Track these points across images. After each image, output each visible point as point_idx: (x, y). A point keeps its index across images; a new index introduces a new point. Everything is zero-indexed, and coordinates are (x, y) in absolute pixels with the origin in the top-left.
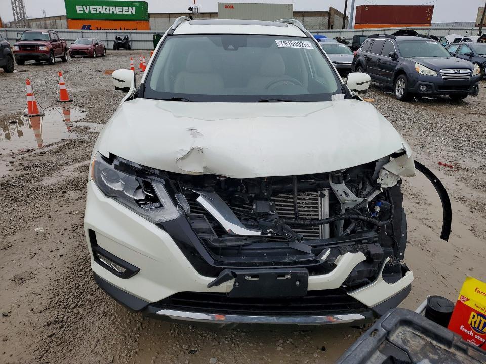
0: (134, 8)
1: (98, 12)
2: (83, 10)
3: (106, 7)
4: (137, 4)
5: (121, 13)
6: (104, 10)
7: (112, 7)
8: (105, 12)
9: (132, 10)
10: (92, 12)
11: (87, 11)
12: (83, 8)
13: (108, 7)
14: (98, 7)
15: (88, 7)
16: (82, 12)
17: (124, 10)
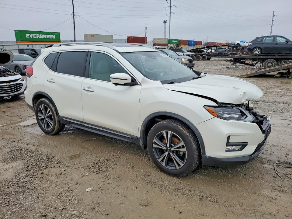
0: (55, 36)
1: (37, 38)
2: (30, 36)
3: (41, 35)
4: (56, 34)
5: (49, 38)
6: (41, 36)
7: (45, 35)
8: (41, 38)
9: (54, 37)
10: (34, 37)
11: (31, 37)
12: (29, 35)
13: (42, 35)
14: (37, 35)
15: (32, 35)
16: (29, 37)
17: (50, 37)
